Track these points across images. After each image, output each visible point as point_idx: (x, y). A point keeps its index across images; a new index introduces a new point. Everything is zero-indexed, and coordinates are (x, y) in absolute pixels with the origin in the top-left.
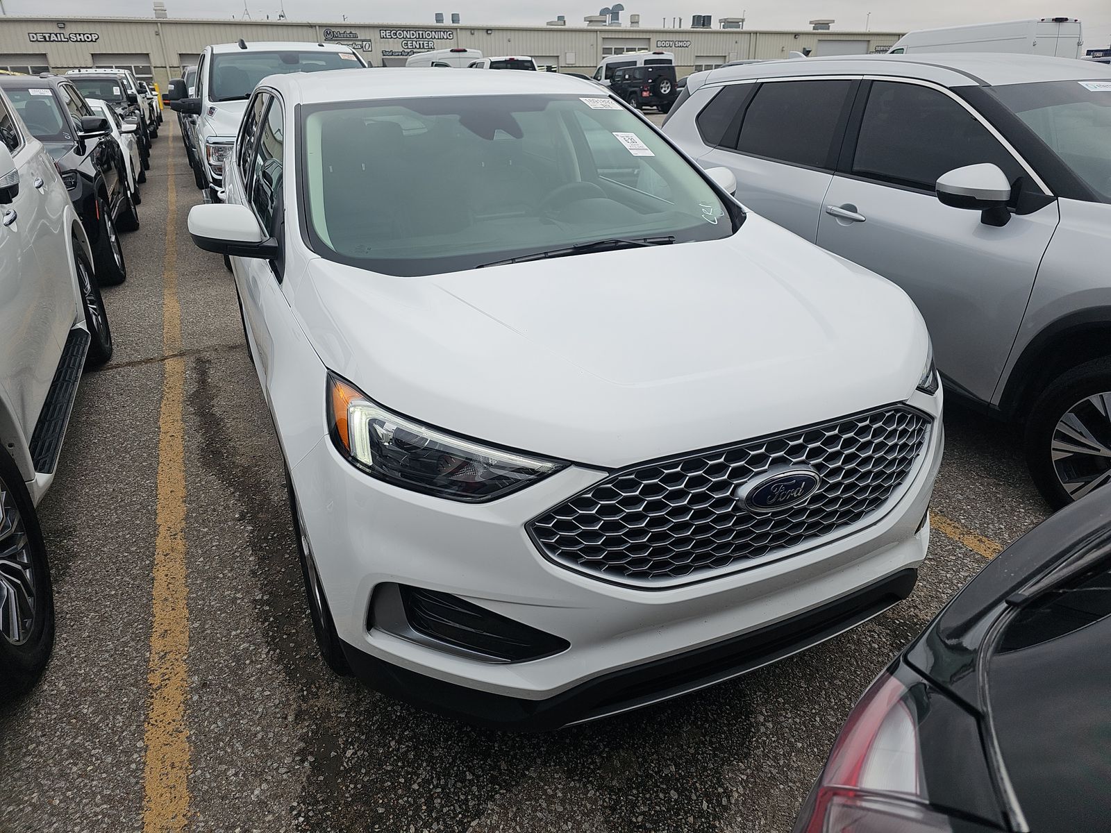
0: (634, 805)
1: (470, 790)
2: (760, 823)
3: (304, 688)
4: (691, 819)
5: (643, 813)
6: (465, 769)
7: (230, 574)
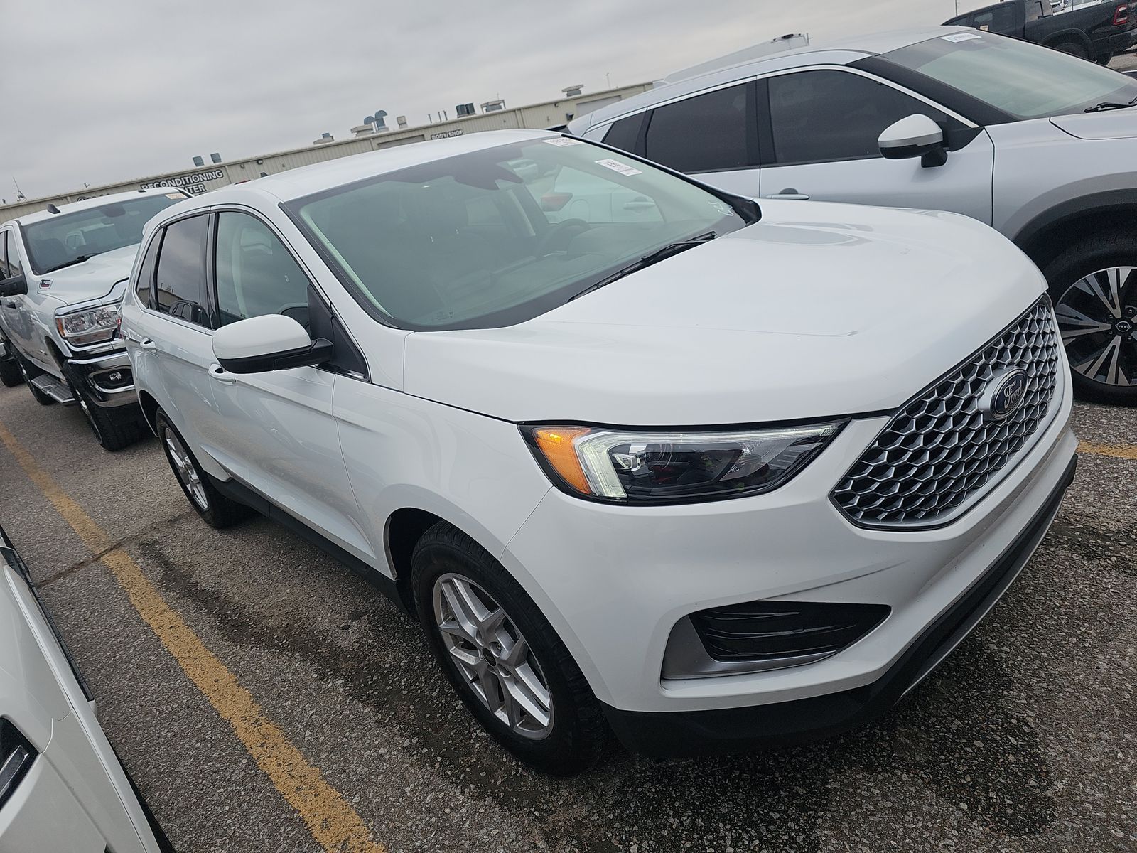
0: (953, 769)
1: (788, 828)
2: (1071, 733)
3: (533, 810)
4: (1012, 758)
5: (966, 773)
6: (765, 811)
7: (354, 735)
